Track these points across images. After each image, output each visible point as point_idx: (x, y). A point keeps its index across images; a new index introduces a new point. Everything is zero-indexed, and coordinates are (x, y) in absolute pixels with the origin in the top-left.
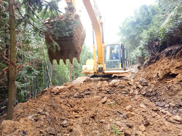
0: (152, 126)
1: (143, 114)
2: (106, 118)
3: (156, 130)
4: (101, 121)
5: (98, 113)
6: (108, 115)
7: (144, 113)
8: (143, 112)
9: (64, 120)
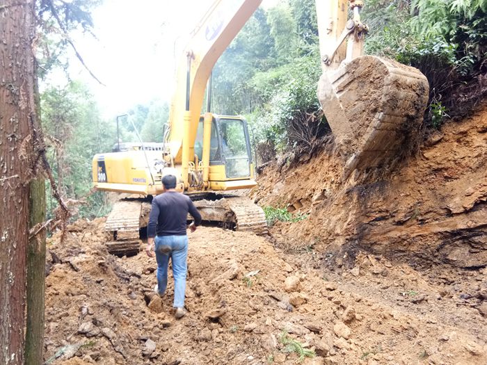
0: (360, 323)
1: (331, 296)
2: (253, 317)
3: (374, 331)
4: (246, 327)
5: (229, 308)
6: (255, 310)
7: (332, 294)
8: (328, 289)
9: (145, 340)
